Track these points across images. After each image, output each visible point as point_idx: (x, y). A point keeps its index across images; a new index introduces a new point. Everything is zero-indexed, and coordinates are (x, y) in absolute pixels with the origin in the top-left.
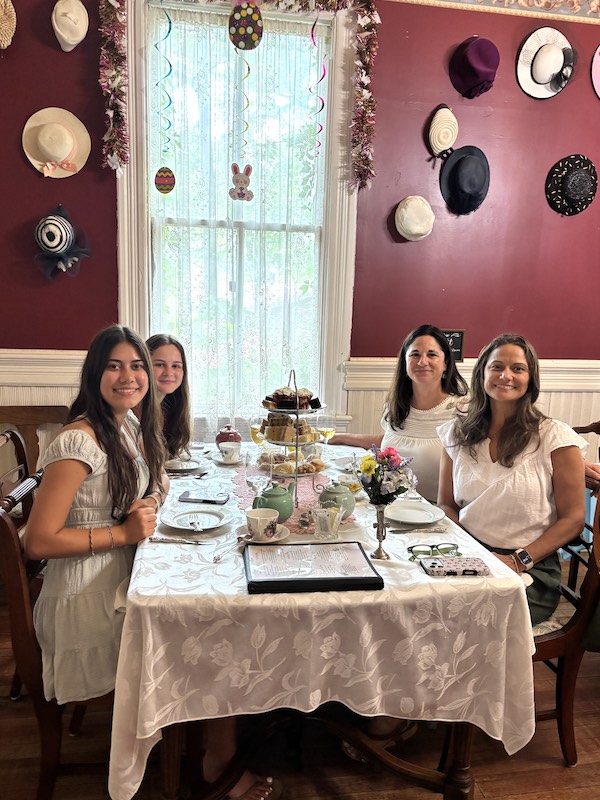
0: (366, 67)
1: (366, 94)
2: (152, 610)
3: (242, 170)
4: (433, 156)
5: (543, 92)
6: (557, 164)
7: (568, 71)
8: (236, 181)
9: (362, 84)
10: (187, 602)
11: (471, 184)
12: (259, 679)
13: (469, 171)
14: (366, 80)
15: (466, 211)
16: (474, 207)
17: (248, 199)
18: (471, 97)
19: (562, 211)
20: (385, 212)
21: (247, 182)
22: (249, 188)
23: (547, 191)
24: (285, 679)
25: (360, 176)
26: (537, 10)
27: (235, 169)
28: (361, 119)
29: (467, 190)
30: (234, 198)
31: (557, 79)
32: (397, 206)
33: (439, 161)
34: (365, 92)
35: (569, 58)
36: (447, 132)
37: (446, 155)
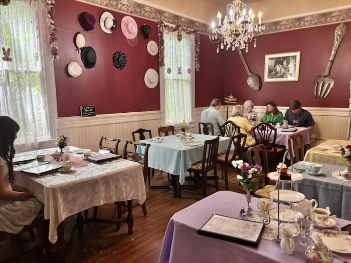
0: (52, 18)
1: (53, 27)
2: (59, 188)
3: (6, 50)
4: (78, 49)
5: (109, 32)
6: (115, 54)
7: (114, 26)
8: (4, 54)
9: (51, 23)
10: (67, 184)
11: (92, 59)
12: (88, 200)
13: (90, 55)
14: (53, 22)
15: (91, 67)
16: (93, 66)
17: (10, 61)
18: (87, 31)
19: (118, 68)
20: (64, 67)
21: (9, 55)
22: (10, 57)
23: (114, 62)
24: (94, 198)
25: (54, 54)
26: (103, 5)
27: (4, 49)
28: (53, 35)
29: (91, 61)
30: (4, 60)
31: (112, 29)
32: (68, 65)
33: (80, 51)
34: (53, 26)
35: (115, 22)
36: (81, 41)
37: (82, 49)
